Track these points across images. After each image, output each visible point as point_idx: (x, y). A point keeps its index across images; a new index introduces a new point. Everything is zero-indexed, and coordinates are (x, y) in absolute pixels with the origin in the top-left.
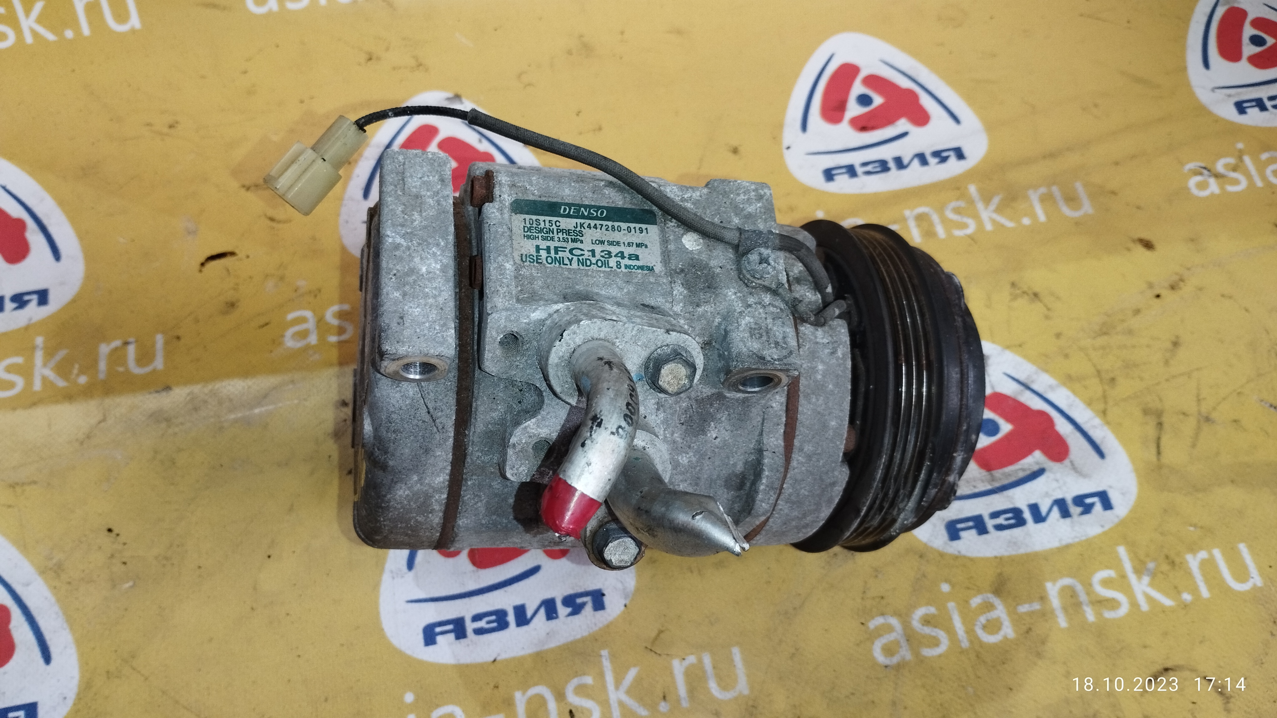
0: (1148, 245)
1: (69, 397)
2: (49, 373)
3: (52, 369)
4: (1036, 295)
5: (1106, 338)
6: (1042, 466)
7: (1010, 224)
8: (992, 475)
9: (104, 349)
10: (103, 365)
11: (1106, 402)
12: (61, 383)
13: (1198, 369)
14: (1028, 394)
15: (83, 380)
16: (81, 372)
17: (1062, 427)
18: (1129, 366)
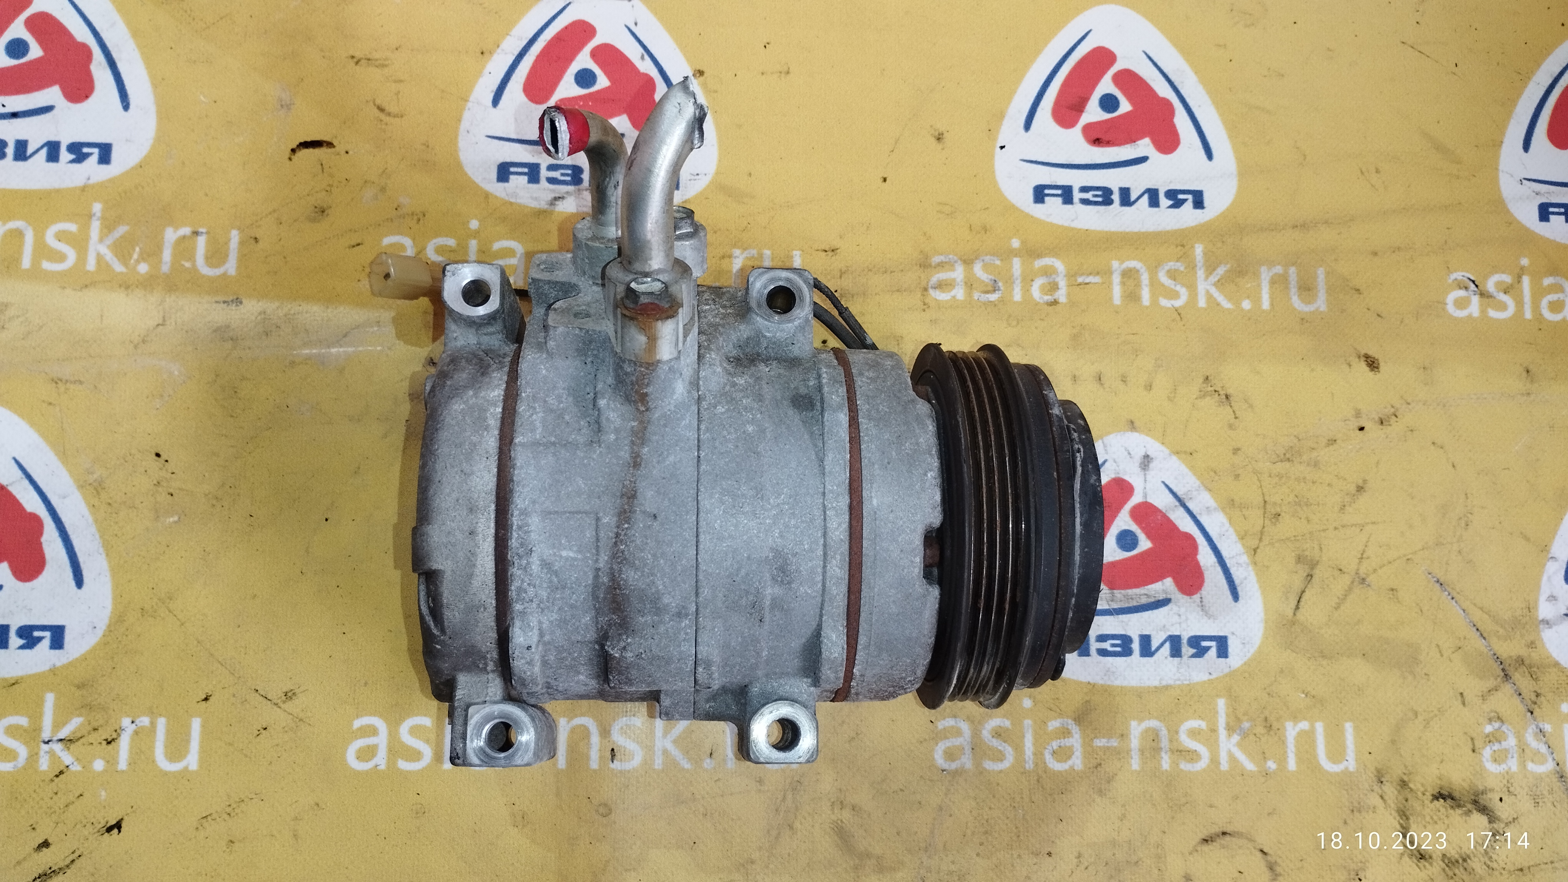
0: (1372, 364)
1: (126, 286)
2: (104, 250)
3: (108, 247)
4: (1227, 397)
5: (1287, 465)
6: (1169, 597)
7: (1226, 304)
8: (1113, 594)
9: (171, 235)
10: (167, 255)
11: (1261, 540)
12: (118, 267)
13: (1373, 523)
14: (1181, 511)
15: (143, 268)
16: (142, 258)
17: (1205, 557)
18: (1301, 503)
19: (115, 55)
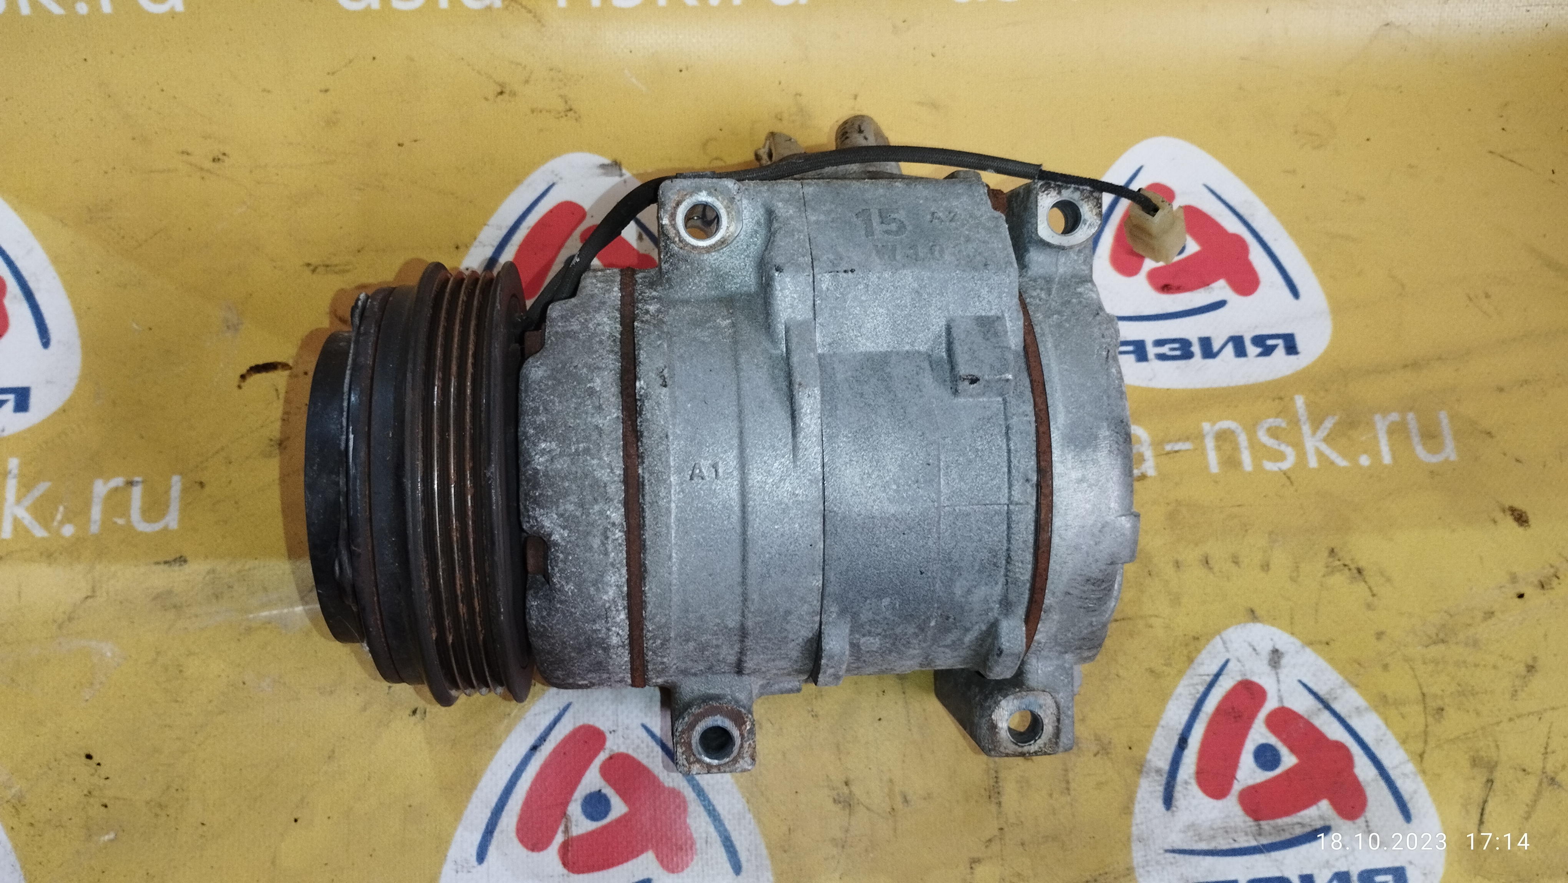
0: (1521, 518)
1: (48, 555)
2: (22, 513)
3: (27, 509)
4: (1359, 571)
5: (1442, 647)
6: (1328, 823)
8: (1259, 825)
9: (101, 488)
10: (96, 513)
11: (1426, 742)
12: (39, 532)
13: (1553, 709)
14: (1326, 714)
15: (68, 530)
16: (67, 520)
17: (1364, 770)
18: (1465, 692)
19: (32, 285)
